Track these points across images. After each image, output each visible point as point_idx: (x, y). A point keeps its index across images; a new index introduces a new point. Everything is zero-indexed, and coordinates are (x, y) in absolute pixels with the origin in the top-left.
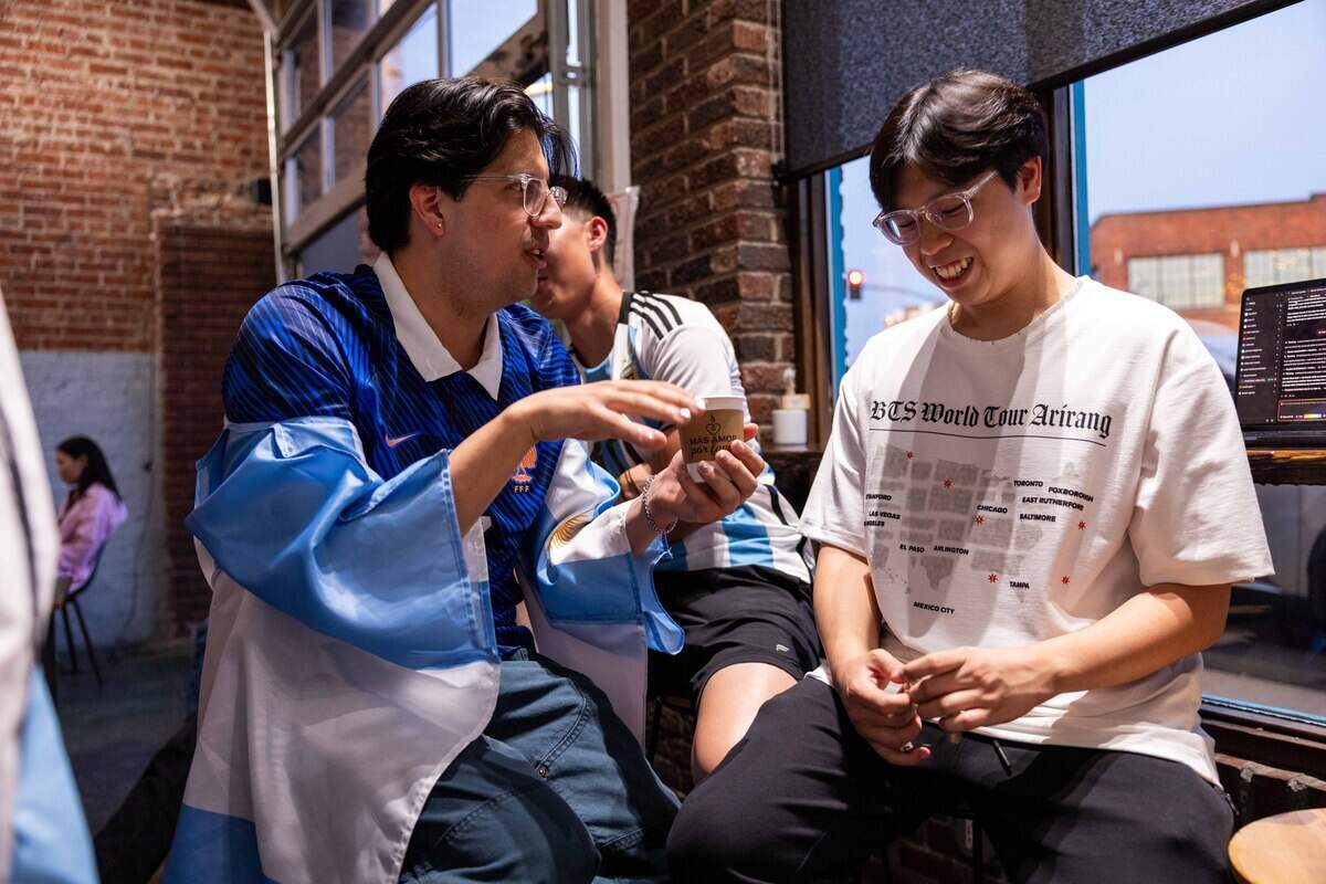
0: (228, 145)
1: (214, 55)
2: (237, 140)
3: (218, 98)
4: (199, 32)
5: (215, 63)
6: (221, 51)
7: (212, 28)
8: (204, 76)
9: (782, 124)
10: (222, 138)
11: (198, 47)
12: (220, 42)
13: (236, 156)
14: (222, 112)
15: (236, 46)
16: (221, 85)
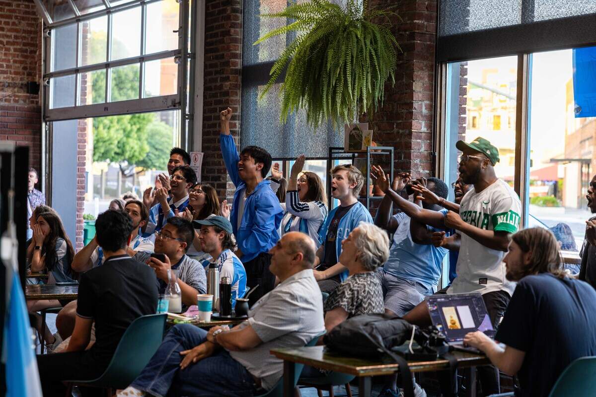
0: (17, 65)
1: (14, 24)
2: (21, 62)
3: (13, 44)
4: (8, 13)
5: (14, 27)
6: (17, 22)
7: (14, 11)
8: (9, 34)
9: (239, 145)
10: (15, 62)
11: (7, 20)
12: (16, 17)
13: (21, 70)
14: (15, 50)
15: (23, 19)
16: (16, 37)
